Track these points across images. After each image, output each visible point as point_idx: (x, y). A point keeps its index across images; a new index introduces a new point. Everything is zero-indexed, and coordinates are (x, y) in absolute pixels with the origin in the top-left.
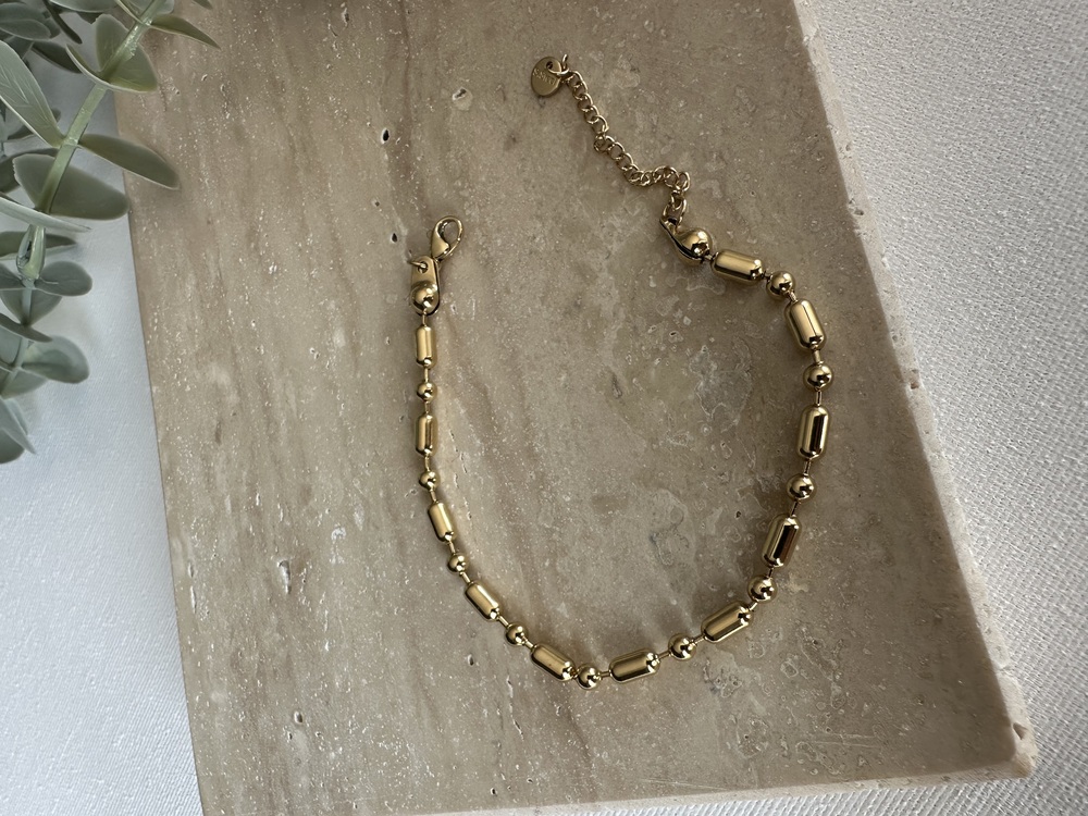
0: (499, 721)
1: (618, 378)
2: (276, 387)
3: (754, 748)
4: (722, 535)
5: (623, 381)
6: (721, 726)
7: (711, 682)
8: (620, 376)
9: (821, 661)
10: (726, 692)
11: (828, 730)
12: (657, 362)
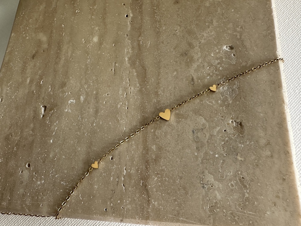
0: (116, 183)
1: (194, 79)
2: (65, 48)
3: (213, 210)
4: (218, 136)
5: (195, 80)
6: (203, 200)
7: (203, 184)
8: (195, 78)
9: (243, 185)
10: (208, 189)
11: (241, 209)
12: (208, 77)
